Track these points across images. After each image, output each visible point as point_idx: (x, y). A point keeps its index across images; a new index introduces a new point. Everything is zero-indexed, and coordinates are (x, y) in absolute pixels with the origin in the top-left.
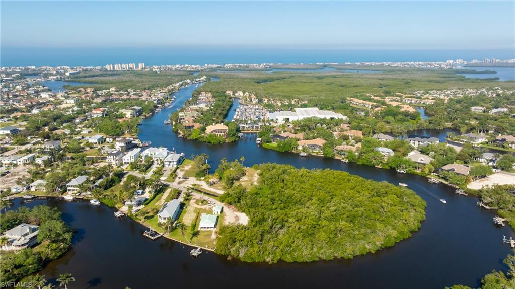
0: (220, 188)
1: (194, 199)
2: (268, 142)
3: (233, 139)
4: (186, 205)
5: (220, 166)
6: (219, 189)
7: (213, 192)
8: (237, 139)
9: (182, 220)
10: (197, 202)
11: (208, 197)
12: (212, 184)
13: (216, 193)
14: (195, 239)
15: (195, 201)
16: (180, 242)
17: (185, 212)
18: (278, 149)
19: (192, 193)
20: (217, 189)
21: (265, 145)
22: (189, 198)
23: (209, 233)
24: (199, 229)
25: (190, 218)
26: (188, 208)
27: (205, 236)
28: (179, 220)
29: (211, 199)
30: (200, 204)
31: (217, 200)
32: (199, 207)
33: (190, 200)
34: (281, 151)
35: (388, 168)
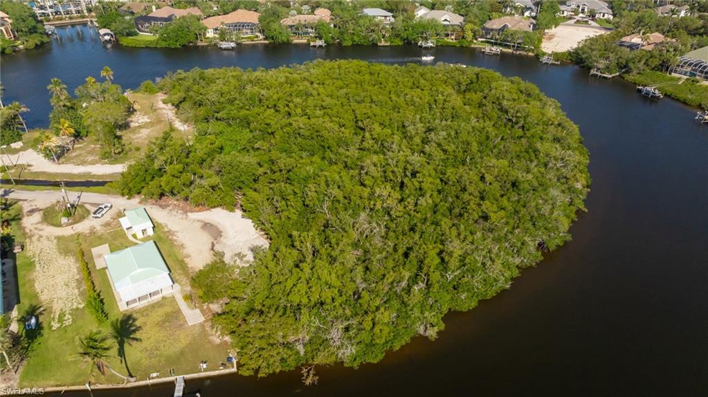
0: (90, 158)
1: (32, 211)
2: (129, 34)
3: (33, 40)
4: (17, 240)
5: (53, 101)
6: (93, 163)
7: (79, 175)
8: (45, 39)
9: (36, 296)
10: (49, 216)
11: (77, 194)
12: (59, 154)
13: (89, 174)
14: (134, 351)
15: (37, 217)
16: (87, 387)
17: (31, 265)
18: (164, 44)
19: (12, 196)
20: (83, 163)
21: (125, 41)
22: (12, 212)
23: (168, 309)
24: (123, 307)
25: (60, 280)
26: (29, 247)
27: (161, 324)
28: (26, 303)
29: (89, 197)
30: (64, 220)
31: (108, 193)
32: (67, 231)
33: (17, 218)
34: (173, 47)
35: (401, 43)
